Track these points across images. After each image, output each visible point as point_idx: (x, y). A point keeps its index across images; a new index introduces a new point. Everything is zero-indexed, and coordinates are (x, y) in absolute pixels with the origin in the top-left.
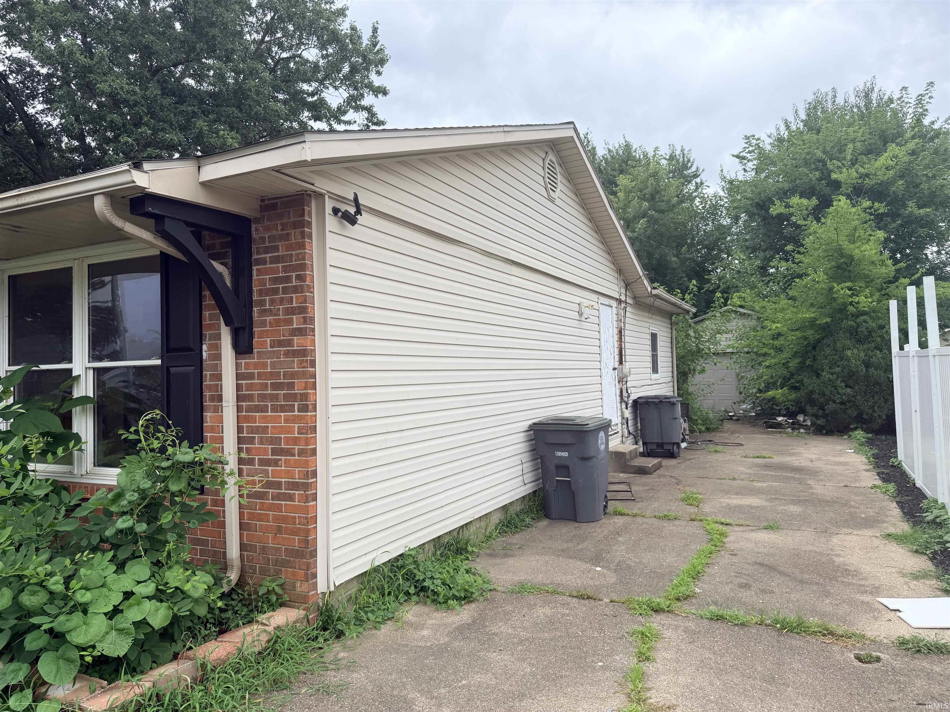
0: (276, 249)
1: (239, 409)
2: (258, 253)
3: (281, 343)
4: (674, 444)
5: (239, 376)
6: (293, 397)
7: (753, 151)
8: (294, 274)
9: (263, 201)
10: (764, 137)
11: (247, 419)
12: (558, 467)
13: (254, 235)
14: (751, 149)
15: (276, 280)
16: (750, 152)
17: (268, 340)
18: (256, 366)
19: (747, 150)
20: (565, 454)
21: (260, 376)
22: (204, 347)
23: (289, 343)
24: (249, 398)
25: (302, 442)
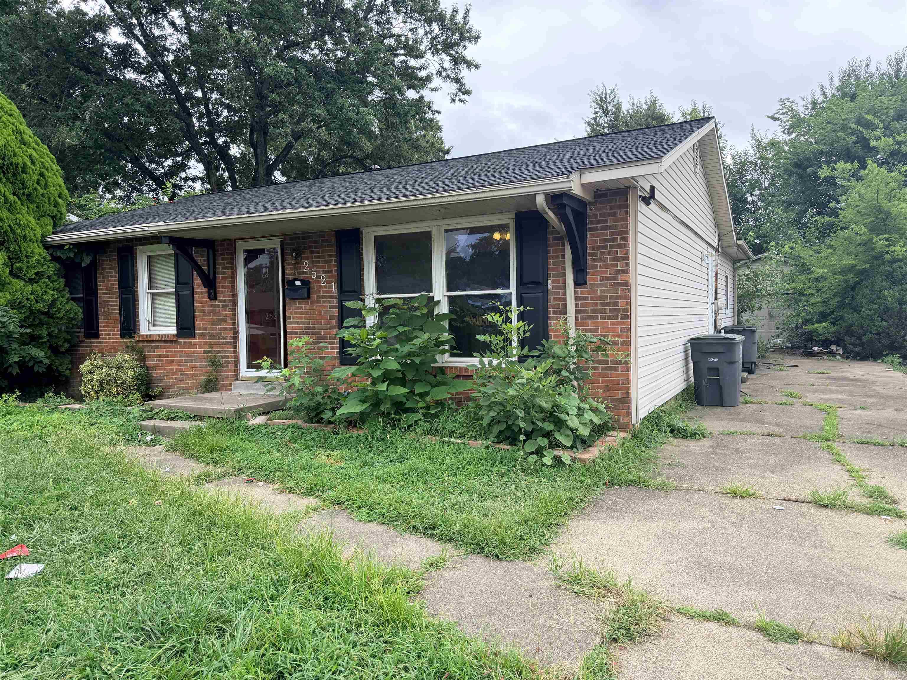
0: (606, 221)
1: (577, 318)
2: (592, 224)
3: (608, 279)
4: (752, 363)
5: (576, 299)
6: (618, 311)
7: (787, 113)
8: (619, 237)
9: (595, 192)
10: (798, 100)
11: (582, 324)
12: (709, 369)
13: (589, 212)
14: (785, 110)
15: (606, 241)
16: (783, 114)
17: (599, 277)
18: (589, 292)
19: (781, 112)
20: (717, 360)
21: (592, 298)
22: (549, 282)
23: (615, 278)
24: (585, 312)
25: (624, 337)
